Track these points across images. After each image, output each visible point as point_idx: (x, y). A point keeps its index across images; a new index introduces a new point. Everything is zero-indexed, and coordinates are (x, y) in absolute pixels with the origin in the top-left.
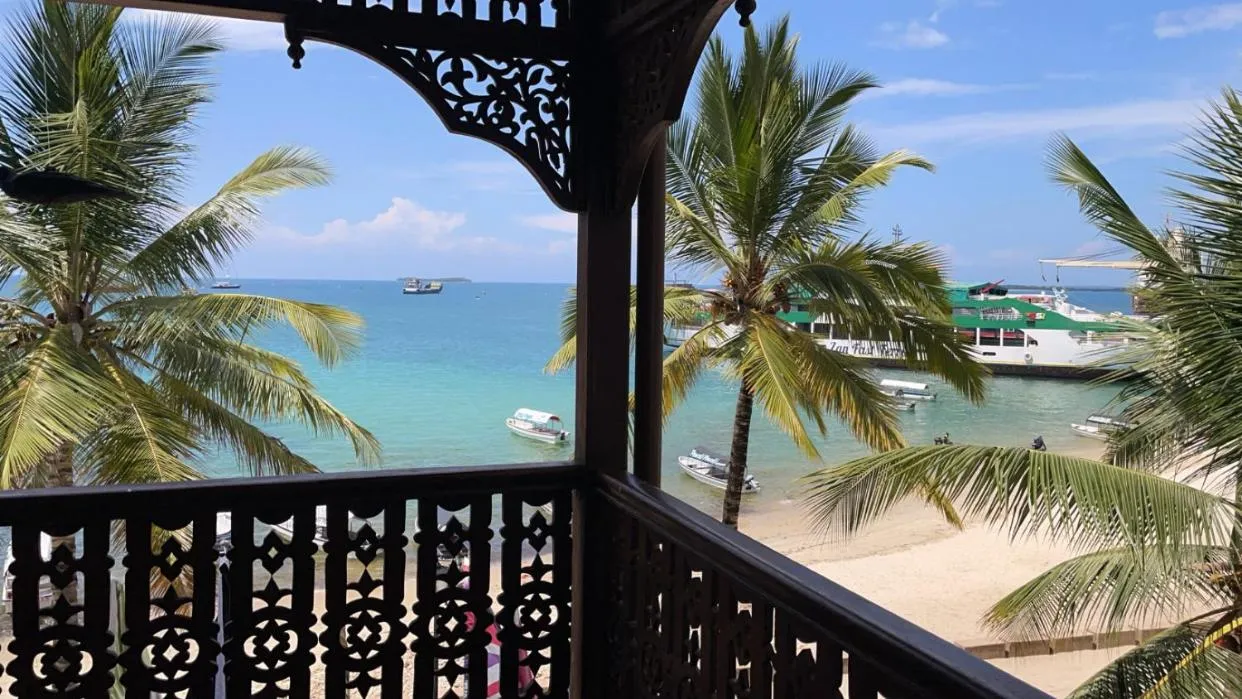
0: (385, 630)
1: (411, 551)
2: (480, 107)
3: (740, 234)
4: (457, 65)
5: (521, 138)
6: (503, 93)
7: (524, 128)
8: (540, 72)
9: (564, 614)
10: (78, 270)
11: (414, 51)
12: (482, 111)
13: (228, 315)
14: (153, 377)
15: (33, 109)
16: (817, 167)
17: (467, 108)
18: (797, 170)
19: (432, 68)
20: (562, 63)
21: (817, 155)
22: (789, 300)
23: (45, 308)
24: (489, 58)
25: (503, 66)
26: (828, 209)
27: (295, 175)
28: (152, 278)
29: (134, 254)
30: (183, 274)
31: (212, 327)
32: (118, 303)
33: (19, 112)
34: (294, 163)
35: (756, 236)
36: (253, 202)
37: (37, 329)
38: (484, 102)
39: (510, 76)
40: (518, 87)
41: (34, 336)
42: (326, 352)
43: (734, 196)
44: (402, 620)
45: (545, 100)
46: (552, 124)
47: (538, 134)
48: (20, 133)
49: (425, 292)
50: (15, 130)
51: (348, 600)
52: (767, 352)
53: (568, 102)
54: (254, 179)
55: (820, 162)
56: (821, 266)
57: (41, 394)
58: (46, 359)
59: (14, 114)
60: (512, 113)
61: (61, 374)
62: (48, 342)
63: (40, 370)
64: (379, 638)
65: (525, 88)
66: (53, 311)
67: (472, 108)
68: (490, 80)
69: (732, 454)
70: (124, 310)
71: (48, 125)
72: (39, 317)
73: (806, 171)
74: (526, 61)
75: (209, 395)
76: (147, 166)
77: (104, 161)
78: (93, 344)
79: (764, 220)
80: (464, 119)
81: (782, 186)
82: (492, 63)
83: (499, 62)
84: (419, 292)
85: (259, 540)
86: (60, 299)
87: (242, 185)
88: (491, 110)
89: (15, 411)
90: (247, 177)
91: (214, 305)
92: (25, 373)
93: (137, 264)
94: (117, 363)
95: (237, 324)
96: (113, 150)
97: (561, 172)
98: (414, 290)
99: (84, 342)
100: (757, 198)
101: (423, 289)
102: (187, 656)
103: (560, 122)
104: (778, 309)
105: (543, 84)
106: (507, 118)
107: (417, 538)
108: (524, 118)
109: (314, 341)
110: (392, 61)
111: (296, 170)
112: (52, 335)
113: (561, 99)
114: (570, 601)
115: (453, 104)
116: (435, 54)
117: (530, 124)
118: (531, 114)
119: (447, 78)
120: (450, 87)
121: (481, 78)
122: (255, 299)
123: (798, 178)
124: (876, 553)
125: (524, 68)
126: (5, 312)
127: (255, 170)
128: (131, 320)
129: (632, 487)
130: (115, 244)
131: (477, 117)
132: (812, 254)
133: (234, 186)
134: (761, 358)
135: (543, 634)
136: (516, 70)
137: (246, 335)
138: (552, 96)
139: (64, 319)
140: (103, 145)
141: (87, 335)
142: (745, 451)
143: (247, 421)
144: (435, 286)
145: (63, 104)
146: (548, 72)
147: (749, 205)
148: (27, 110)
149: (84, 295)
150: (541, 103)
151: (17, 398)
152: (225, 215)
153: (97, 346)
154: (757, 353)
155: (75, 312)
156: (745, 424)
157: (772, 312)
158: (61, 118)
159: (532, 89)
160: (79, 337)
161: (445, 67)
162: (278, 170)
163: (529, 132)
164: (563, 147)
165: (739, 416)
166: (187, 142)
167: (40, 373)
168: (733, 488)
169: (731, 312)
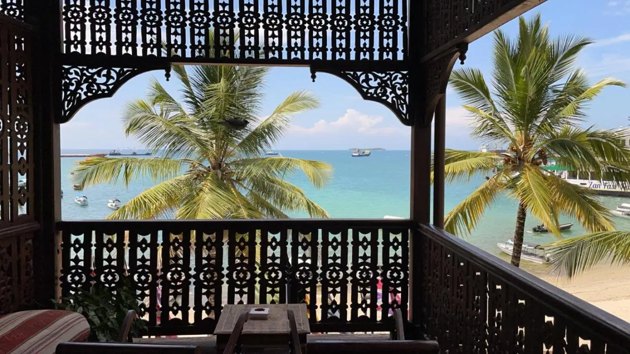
0: (341, 275)
1: (350, 247)
2: (375, 90)
3: (519, 125)
4: (367, 76)
5: (389, 100)
6: (383, 85)
7: (391, 97)
8: (397, 76)
9: (406, 275)
10: (219, 148)
11: (352, 73)
12: (376, 92)
13: (277, 166)
14: (246, 193)
15: (203, 82)
16: (562, 89)
17: (370, 91)
18: (550, 91)
19: (358, 78)
20: (405, 72)
21: (561, 83)
22: (546, 158)
23: (207, 164)
24: (378, 73)
25: (384, 75)
26: (566, 111)
27: (304, 104)
28: (247, 151)
29: (240, 141)
30: (259, 148)
31: (271, 171)
32: (234, 162)
33: (197, 83)
34: (304, 98)
35: (528, 126)
36: (287, 116)
37: (204, 172)
38: (377, 88)
39: (386, 78)
40: (389, 82)
41: (203, 175)
42: (317, 182)
43: (515, 106)
44: (347, 271)
45: (398, 86)
46: (401, 94)
47: (396, 99)
48: (198, 92)
49: (362, 156)
50: (196, 91)
51: (329, 263)
52: (532, 184)
53: (407, 86)
54: (287, 107)
55: (563, 86)
56: (562, 140)
57: (207, 198)
58: (209, 184)
59: (196, 84)
60: (386, 91)
61: (214, 190)
62: (209, 178)
63: (207, 189)
64: (339, 277)
65: (391, 82)
66: (210, 165)
67: (372, 91)
68: (379, 81)
69: (515, 237)
70: (237, 164)
71: (210, 89)
72: (205, 168)
73: (555, 91)
74: (392, 73)
75: (268, 201)
76: (245, 103)
77: (230, 103)
78: (225, 179)
79: (532, 117)
80: (369, 95)
81: (542, 99)
82: (380, 75)
83: (382, 74)
84: (359, 156)
85: (300, 240)
86: (212, 160)
87: (283, 110)
88: (379, 91)
89: (198, 205)
90: (285, 106)
91: (272, 162)
92: (201, 190)
93: (241, 145)
94: (234, 187)
95: (281, 170)
96: (233, 97)
97: (404, 112)
98: (357, 154)
99: (222, 178)
100: (527, 106)
101: (361, 154)
102: (278, 277)
103: (404, 94)
104: (541, 163)
105: (398, 80)
106: (384, 94)
107: (352, 243)
108: (391, 93)
109: (312, 177)
110: (344, 77)
111: (305, 102)
112: (210, 175)
113: (405, 85)
114: (408, 270)
115: (365, 90)
116: (359, 73)
117: (393, 95)
118: (394, 91)
119: (363, 81)
120: (364, 84)
121: (375, 80)
122: (288, 159)
123: (551, 96)
124: (610, 299)
125: (391, 75)
126: (192, 165)
127: (288, 102)
128: (239, 169)
129: (432, 229)
130: (234, 137)
131: (374, 94)
132: (557, 133)
133: (279, 110)
134: (529, 187)
135: (398, 282)
136: (388, 76)
137: (285, 175)
138: (401, 84)
139: (214, 168)
140: (229, 96)
141: (223, 175)
142: (523, 236)
143: (284, 213)
144: (367, 152)
145: (215, 80)
146: (400, 76)
147: (523, 109)
148: (200, 83)
149: (221, 158)
150: (397, 87)
151: (199, 200)
152: (276, 123)
153: (226, 179)
154: (526, 185)
155: (218, 166)
156: (522, 222)
157: (538, 164)
158: (215, 86)
159: (394, 82)
160: (220, 176)
161: (363, 77)
162: (298, 102)
163: (393, 98)
164: (405, 103)
165: (519, 218)
166: (261, 92)
167: (207, 190)
168: (516, 255)
169: (514, 164)
